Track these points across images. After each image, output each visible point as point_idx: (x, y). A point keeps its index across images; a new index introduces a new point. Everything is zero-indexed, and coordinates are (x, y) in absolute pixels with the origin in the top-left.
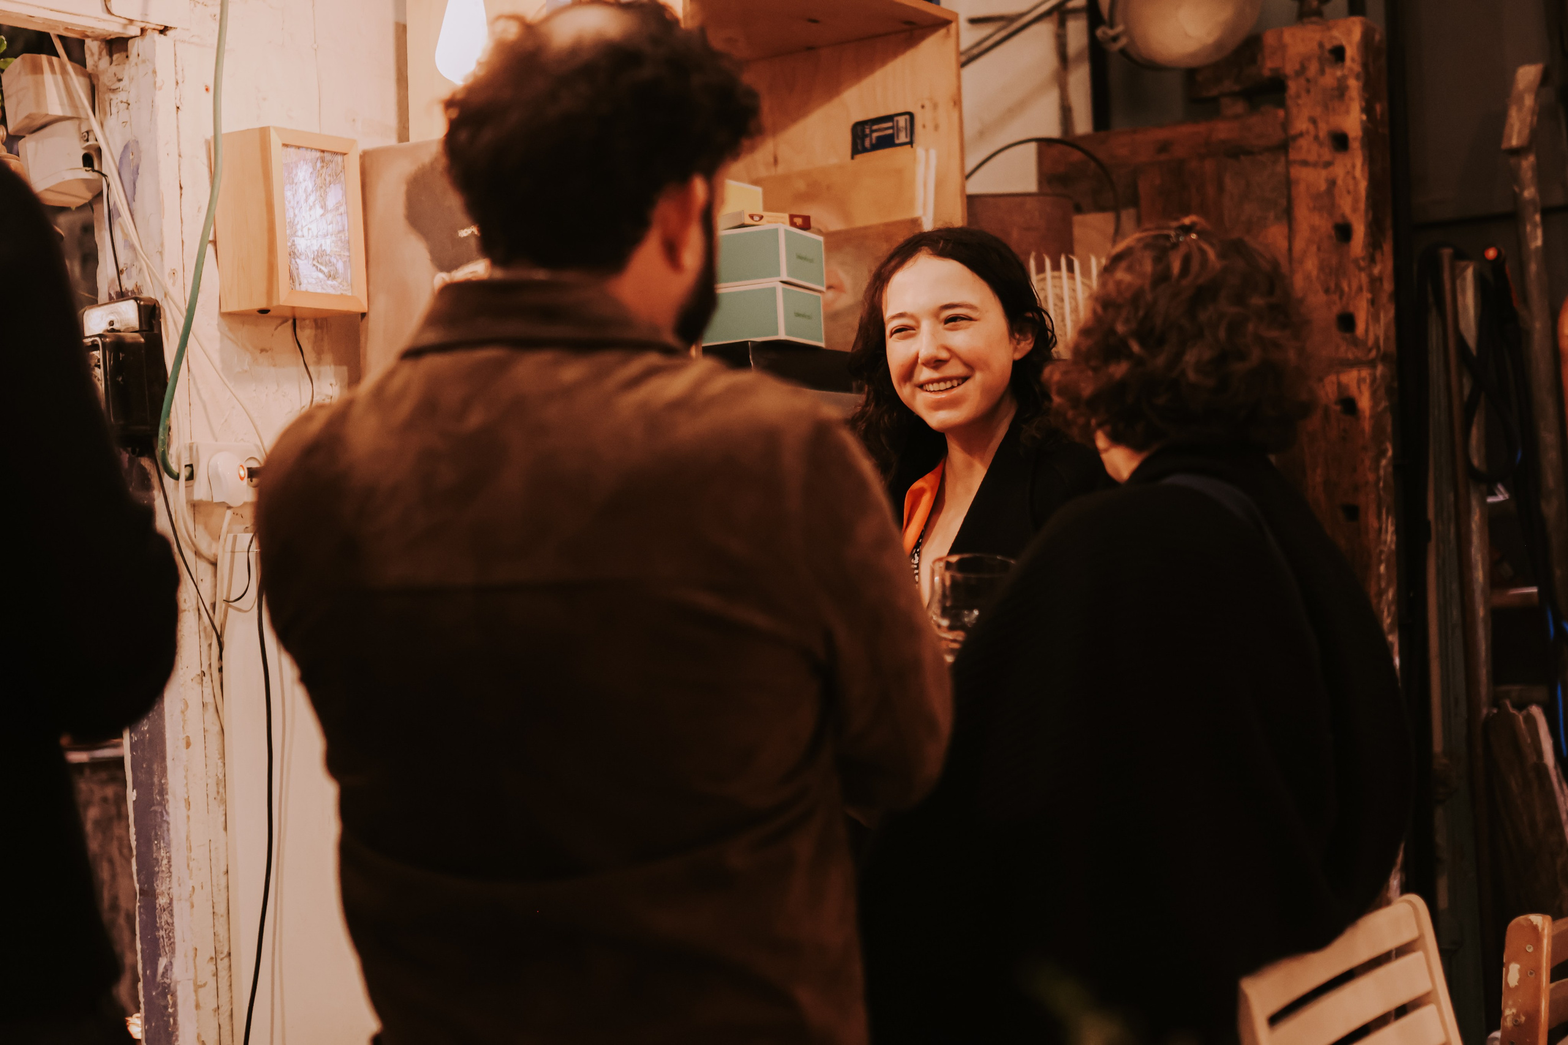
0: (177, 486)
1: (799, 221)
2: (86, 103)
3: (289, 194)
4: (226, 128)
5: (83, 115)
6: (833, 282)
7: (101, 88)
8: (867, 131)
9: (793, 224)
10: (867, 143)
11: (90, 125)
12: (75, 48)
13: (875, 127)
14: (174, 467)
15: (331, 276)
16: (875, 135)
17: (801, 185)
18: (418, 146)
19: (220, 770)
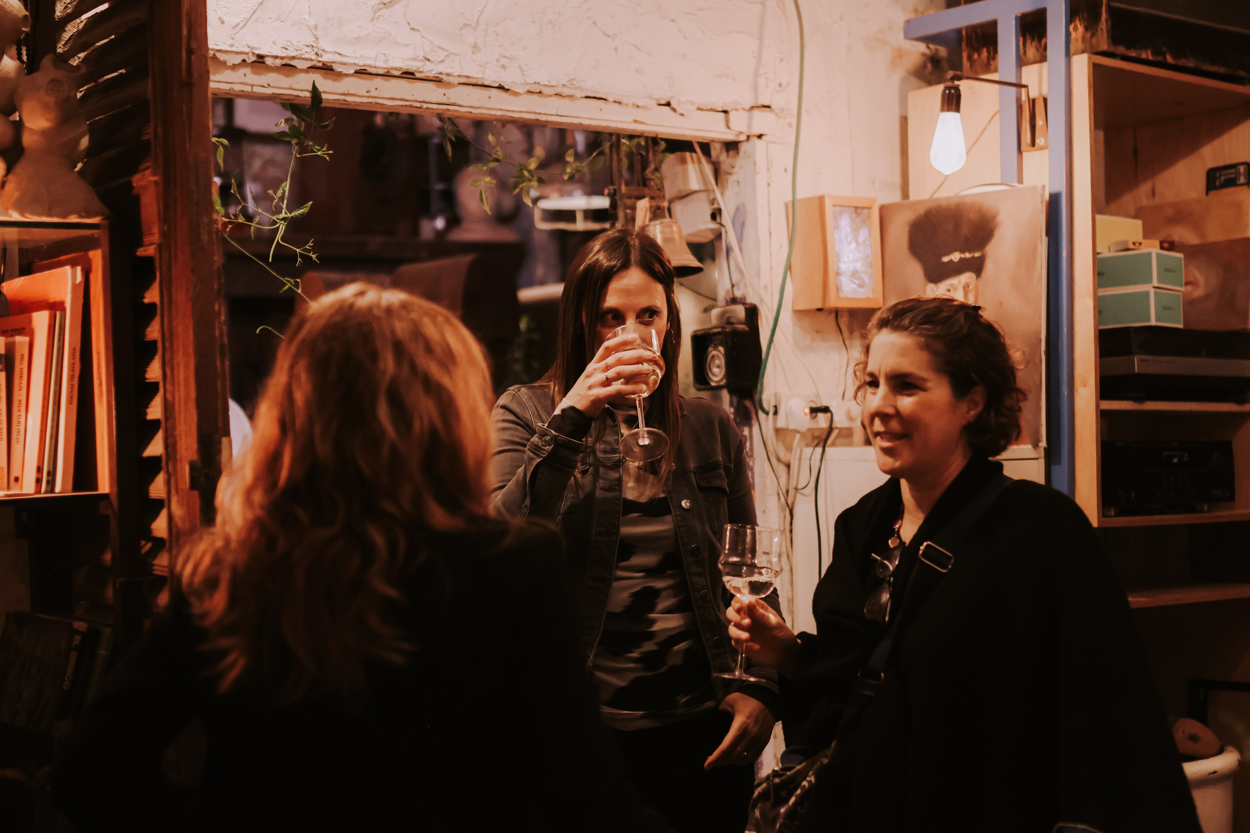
0: (767, 420)
1: (1166, 245)
2: (713, 181)
3: (836, 236)
4: (800, 195)
5: (710, 188)
6: (1191, 279)
7: (722, 172)
8: (1218, 175)
9: (1162, 248)
10: (1217, 183)
11: (715, 195)
12: (706, 147)
13: (1223, 172)
14: (765, 406)
15: (861, 286)
16: (1223, 178)
17: (1170, 211)
18: (917, 203)
19: (790, 593)
